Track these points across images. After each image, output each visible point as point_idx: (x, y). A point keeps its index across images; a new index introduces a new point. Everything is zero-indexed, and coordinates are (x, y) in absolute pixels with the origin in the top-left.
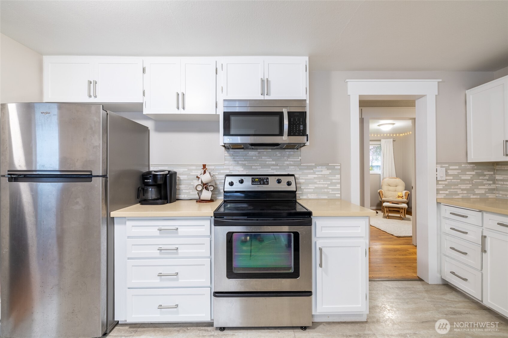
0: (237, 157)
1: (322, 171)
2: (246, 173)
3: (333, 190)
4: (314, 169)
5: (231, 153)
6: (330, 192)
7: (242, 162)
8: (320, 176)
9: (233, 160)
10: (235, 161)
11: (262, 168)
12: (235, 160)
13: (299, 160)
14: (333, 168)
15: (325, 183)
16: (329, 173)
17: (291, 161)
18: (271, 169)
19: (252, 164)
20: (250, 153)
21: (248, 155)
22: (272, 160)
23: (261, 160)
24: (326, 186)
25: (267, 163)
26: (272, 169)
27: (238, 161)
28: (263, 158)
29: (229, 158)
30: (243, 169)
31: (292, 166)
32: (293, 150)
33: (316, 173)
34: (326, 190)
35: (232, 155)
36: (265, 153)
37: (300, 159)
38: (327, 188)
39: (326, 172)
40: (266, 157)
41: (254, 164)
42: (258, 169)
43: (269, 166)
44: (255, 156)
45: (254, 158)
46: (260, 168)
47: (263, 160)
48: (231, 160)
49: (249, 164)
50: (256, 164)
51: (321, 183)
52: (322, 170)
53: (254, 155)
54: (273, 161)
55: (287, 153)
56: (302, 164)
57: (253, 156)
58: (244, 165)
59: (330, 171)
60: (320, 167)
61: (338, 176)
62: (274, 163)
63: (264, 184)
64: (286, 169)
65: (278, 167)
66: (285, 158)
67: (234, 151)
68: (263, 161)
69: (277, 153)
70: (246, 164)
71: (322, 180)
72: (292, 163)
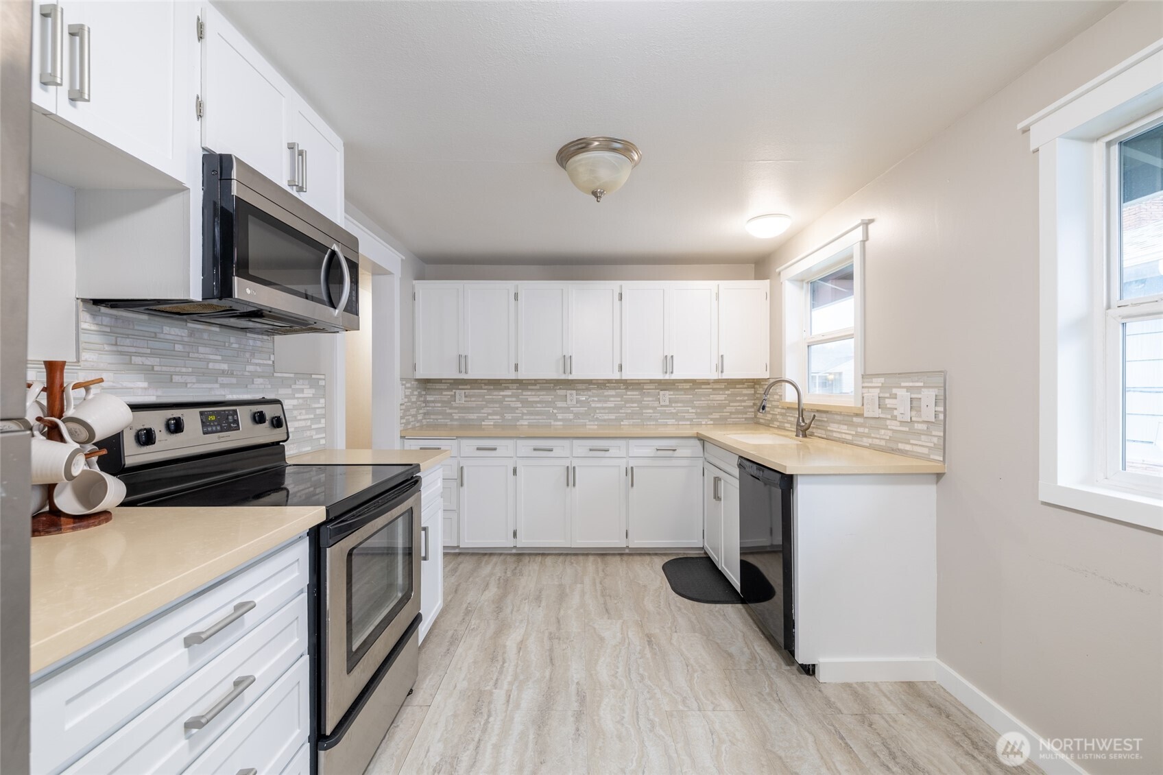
0: (128, 342)
1: (302, 391)
2: (157, 396)
3: (318, 430)
4: (293, 387)
5: (106, 320)
6: (314, 437)
7: (144, 359)
8: (301, 401)
9: (114, 348)
10: (121, 353)
11: (198, 382)
12: (120, 348)
13: (271, 362)
14: (314, 384)
15: (307, 417)
16: (311, 395)
17: (256, 364)
18: (217, 386)
19: (172, 369)
20: (166, 329)
21: (162, 336)
22: (219, 358)
23: (196, 355)
24: (309, 423)
25: (211, 365)
26: (223, 386)
27: (130, 354)
28: (201, 349)
29: (96, 338)
30: (145, 385)
31: (259, 377)
32: (260, 336)
33: (297, 395)
34: (308, 433)
35: (108, 330)
36: (205, 336)
37: (273, 362)
38: (309, 428)
39: (308, 393)
40: (207, 350)
41: (178, 369)
42: (189, 386)
43: (214, 376)
44: (181, 342)
45: (178, 347)
46: (194, 381)
47: (201, 356)
48: (107, 348)
49: (164, 369)
50: (184, 370)
51: (303, 417)
52: (303, 389)
53: (178, 338)
54: (223, 361)
55: (251, 342)
56: (275, 374)
57: (174, 342)
58: (148, 371)
59: (313, 391)
60: (301, 381)
61: (322, 401)
62: (225, 366)
63: (229, 429)
64: (249, 386)
65: (234, 381)
66: (248, 355)
67: (117, 318)
68: (200, 360)
69: (232, 339)
70: (156, 368)
71: (304, 411)
72: (259, 369)
